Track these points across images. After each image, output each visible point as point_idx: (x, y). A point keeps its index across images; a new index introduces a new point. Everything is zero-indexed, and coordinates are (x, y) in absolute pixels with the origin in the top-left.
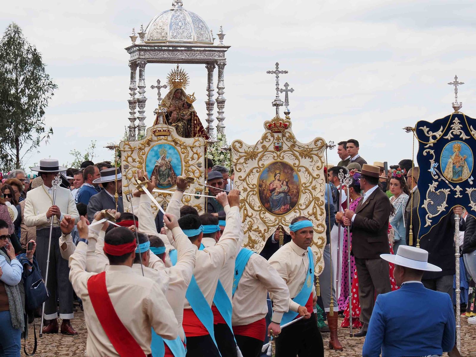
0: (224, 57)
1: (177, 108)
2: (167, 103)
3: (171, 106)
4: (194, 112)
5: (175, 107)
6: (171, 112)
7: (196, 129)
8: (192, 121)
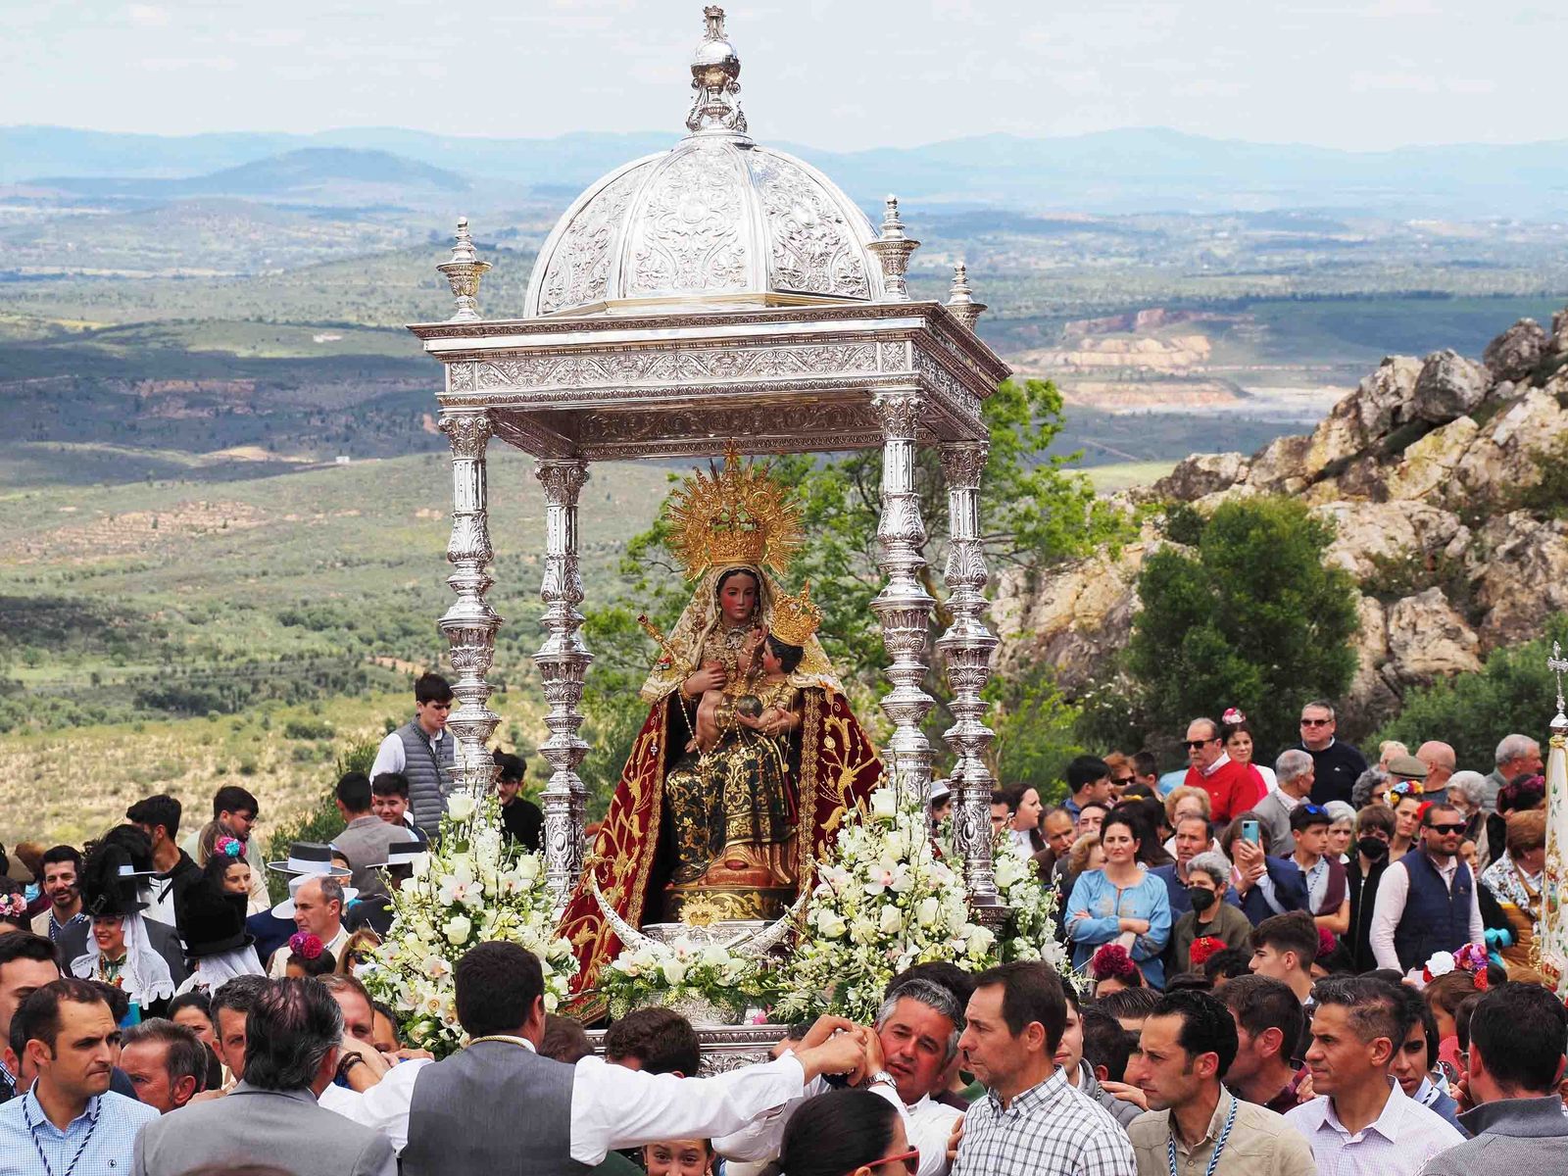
2: (683, 653)
3: (705, 663)
4: (819, 691)
5: (723, 669)
6: (699, 696)
7: (831, 782)
8: (805, 739)
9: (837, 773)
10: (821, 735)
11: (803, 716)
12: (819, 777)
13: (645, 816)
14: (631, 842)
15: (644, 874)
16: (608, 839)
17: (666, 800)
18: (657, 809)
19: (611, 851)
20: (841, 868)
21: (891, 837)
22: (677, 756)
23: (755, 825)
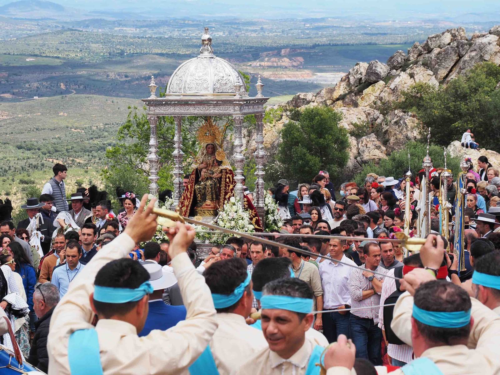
1: (209, 165)
2: (199, 159)
3: (203, 162)
4: (226, 170)
5: (207, 164)
6: (202, 169)
7: (228, 188)
8: (222, 180)
9: (229, 186)
10: (226, 178)
11: (222, 175)
12: (225, 187)
13: (191, 193)
14: (188, 198)
15: (190, 206)
16: (184, 196)
17: (195, 191)
18: (193, 192)
19: (184, 199)
20: (224, 212)
21: (234, 207)
22: (197, 182)
23: (212, 197)
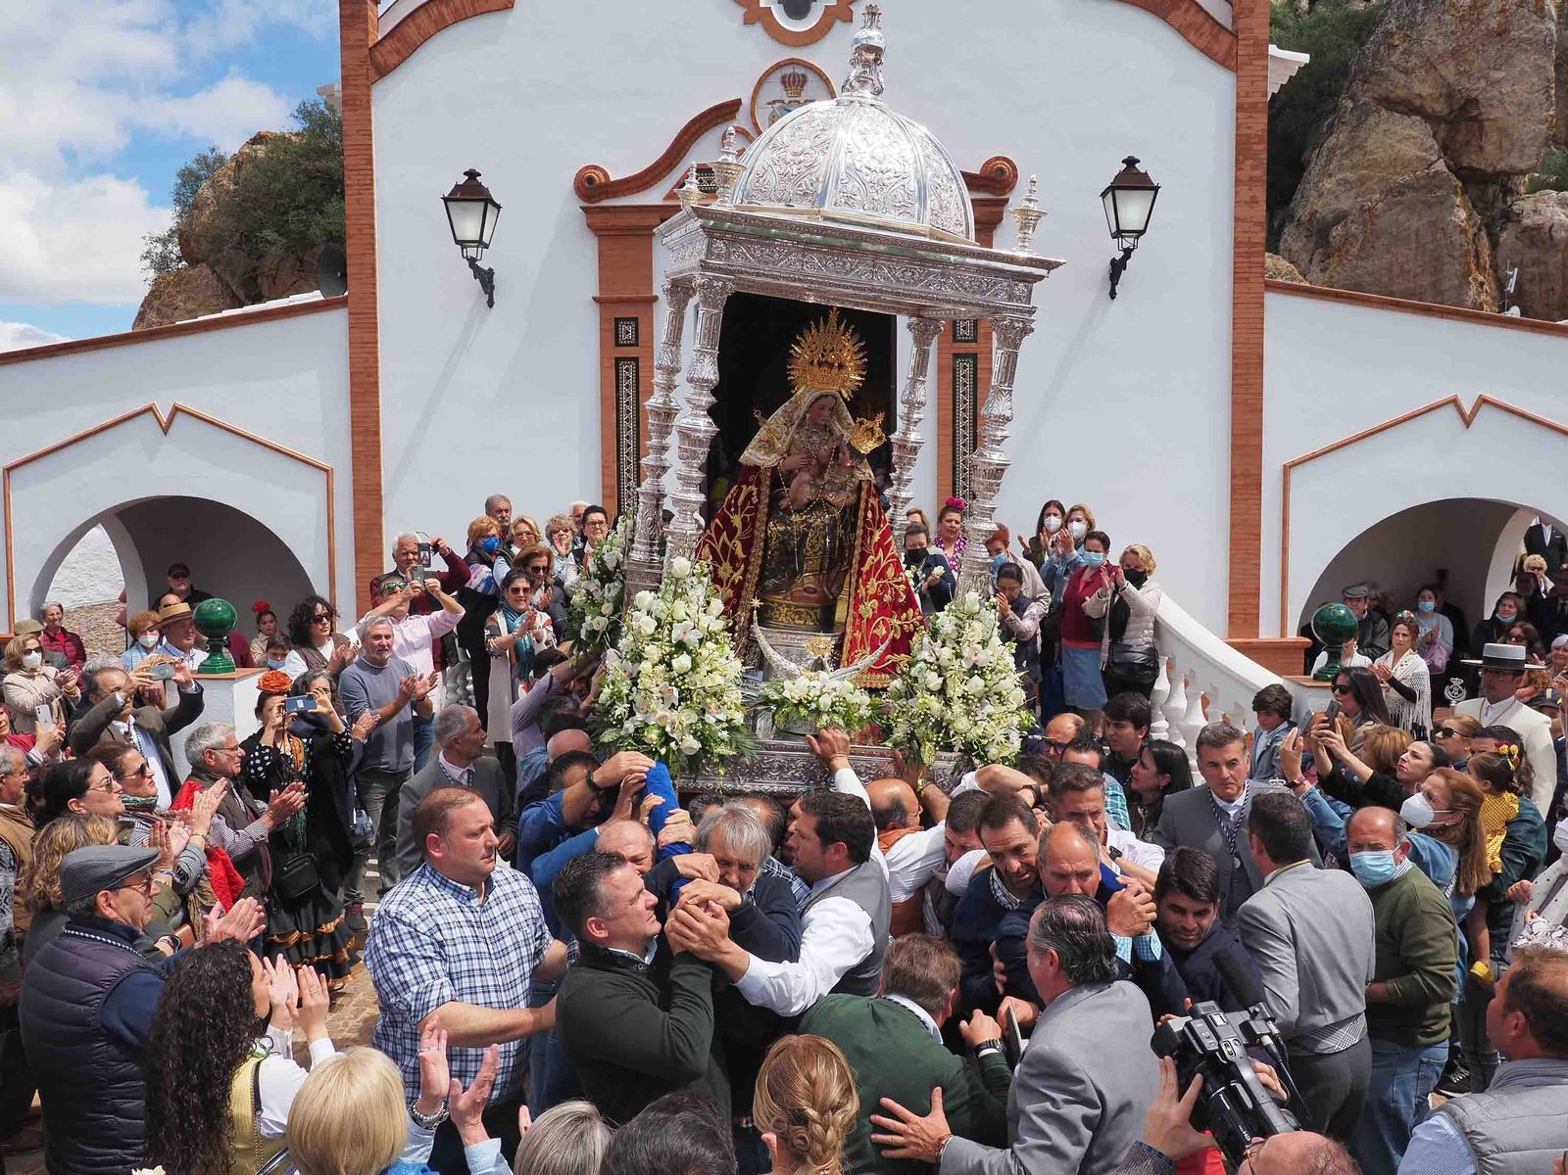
0: (1029, 301)
1: (814, 462)
2: (779, 439)
3: (793, 450)
5: (809, 457)
7: (868, 540)
12: (864, 537)
13: (746, 544)
15: (750, 587)
19: (716, 559)
22: (774, 510)
